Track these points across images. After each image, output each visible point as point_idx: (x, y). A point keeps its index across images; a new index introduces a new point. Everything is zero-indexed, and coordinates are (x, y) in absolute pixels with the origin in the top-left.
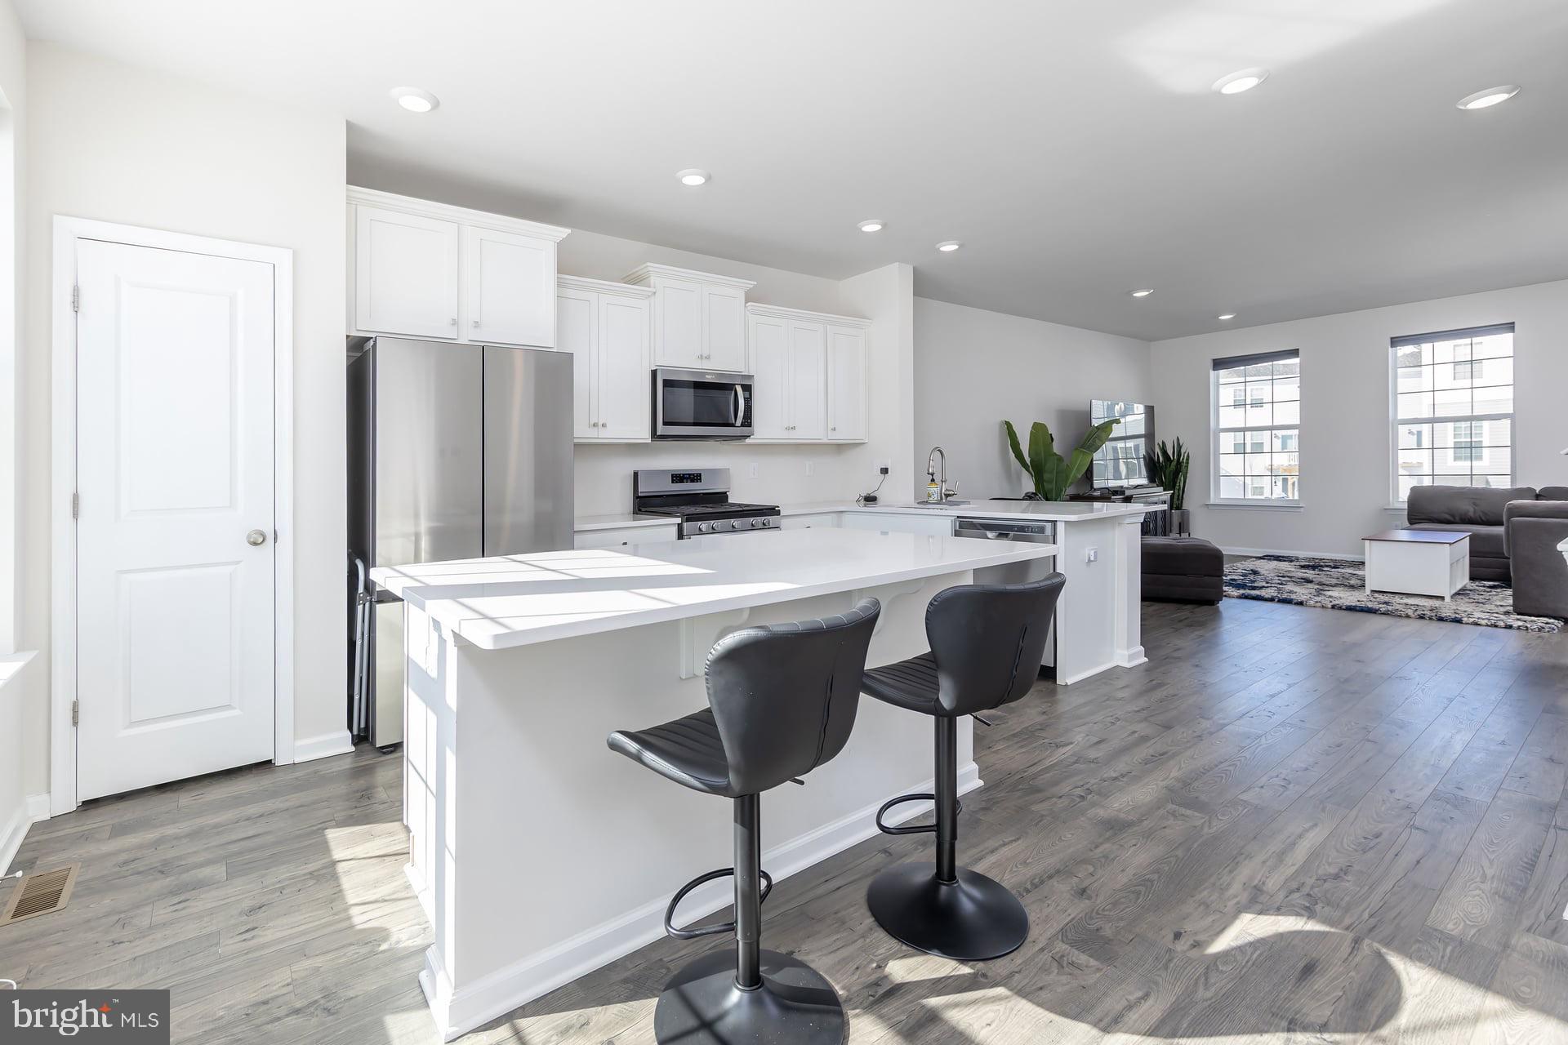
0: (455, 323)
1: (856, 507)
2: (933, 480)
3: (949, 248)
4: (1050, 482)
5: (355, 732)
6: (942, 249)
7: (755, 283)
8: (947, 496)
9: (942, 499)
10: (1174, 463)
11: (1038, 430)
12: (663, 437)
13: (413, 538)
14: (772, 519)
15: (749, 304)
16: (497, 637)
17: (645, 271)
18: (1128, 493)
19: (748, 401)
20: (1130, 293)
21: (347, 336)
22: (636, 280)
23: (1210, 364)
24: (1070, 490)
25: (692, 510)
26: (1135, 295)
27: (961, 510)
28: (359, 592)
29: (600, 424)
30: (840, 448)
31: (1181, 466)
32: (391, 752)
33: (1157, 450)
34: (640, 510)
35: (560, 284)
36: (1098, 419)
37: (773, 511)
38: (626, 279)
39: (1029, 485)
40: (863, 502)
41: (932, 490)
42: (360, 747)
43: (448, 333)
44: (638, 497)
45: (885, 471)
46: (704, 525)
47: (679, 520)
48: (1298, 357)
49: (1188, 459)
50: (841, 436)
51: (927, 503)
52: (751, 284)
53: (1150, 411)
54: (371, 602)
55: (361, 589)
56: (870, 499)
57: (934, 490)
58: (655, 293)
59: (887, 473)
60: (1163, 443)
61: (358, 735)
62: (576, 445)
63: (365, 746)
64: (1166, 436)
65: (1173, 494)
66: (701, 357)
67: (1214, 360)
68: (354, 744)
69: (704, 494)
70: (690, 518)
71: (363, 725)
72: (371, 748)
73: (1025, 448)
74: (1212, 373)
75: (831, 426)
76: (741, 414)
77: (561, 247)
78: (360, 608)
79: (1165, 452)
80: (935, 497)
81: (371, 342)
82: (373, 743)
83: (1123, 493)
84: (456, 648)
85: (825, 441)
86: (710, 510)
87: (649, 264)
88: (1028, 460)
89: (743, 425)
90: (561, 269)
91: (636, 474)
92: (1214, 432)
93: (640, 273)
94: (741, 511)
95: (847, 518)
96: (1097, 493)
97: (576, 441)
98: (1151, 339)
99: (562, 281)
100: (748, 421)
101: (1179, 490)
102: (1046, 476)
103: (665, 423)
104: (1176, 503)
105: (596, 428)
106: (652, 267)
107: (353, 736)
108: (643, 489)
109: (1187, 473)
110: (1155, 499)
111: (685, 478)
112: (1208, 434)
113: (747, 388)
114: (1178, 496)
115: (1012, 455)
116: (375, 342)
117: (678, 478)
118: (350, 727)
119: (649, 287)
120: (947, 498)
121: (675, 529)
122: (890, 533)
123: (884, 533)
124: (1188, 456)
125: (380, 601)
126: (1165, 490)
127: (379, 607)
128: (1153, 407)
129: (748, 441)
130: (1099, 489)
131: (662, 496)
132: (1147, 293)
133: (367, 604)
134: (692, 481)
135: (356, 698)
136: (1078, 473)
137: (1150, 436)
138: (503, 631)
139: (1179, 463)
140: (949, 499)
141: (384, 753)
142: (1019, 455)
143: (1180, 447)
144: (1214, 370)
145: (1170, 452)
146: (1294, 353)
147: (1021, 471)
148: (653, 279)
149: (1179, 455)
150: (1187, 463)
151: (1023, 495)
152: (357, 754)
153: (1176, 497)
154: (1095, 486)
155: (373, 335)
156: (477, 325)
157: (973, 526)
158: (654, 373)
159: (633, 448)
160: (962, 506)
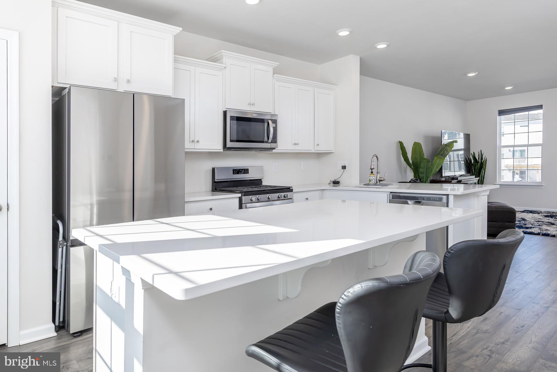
0: (116, 80)
1: (328, 187)
2: (372, 172)
3: (382, 46)
4: (423, 173)
5: (57, 324)
6: (378, 47)
7: (279, 64)
8: (380, 181)
9: (377, 182)
10: (479, 164)
11: (417, 146)
12: (230, 149)
13: (89, 207)
14: (289, 194)
15: (275, 75)
16: (187, 291)
17: (220, 55)
18: (459, 179)
19: (275, 129)
20: (465, 74)
21: (52, 86)
22: (215, 59)
23: (497, 113)
24: (431, 178)
25: (245, 189)
26: (468, 75)
27: (389, 188)
28: (60, 240)
29: (196, 140)
30: (319, 155)
31: (483, 165)
32: (79, 336)
33: (471, 157)
34: (216, 189)
35: (176, 61)
36: (446, 140)
37: (289, 189)
38: (211, 59)
39: (410, 175)
40: (332, 184)
41: (372, 178)
42: (60, 332)
43: (112, 86)
44: (215, 182)
45: (344, 167)
46: (254, 198)
47: (240, 195)
48: (542, 109)
50: (322, 148)
51: (368, 184)
52: (276, 64)
53: (467, 137)
54: (67, 246)
55: (61, 238)
56: (336, 183)
57: (373, 177)
58: (225, 67)
59: (345, 168)
60: (474, 153)
61: (59, 326)
62: (187, 153)
63: (63, 332)
64: (475, 150)
65: (479, 179)
66: (250, 104)
67: (499, 111)
68: (56, 331)
69: (250, 180)
70: (246, 194)
71: (61, 320)
72: (67, 333)
73: (409, 156)
74: (498, 117)
75: (316, 144)
76: (271, 136)
77: (176, 38)
78: (60, 250)
79: (475, 158)
80: (373, 182)
81: (67, 90)
82: (68, 331)
83: (457, 179)
84: (143, 290)
85: (313, 151)
86: (256, 189)
87: (223, 51)
88: (411, 161)
89: (272, 142)
90: (177, 52)
91: (213, 169)
92: (499, 148)
93: (217, 56)
94: (273, 190)
95: (327, 193)
96: (443, 179)
97: (186, 150)
98: (467, 99)
99: (177, 59)
100: (275, 140)
101: (482, 177)
102: (421, 170)
103: (231, 141)
105: (193, 143)
106: (224, 52)
107: (56, 326)
108: (218, 178)
109: (485, 168)
110: (471, 182)
111: (240, 172)
113: (275, 122)
114: (481, 180)
115: (403, 159)
116: (70, 90)
117: (237, 171)
118: (54, 321)
119: (223, 64)
120: (380, 182)
121: (237, 200)
122: (347, 201)
123: (344, 201)
124: (486, 160)
125: (73, 246)
126: (475, 178)
127: (72, 250)
128: (469, 135)
129: (274, 151)
130: (445, 177)
131: (227, 181)
132: (475, 74)
133: (65, 248)
134: (244, 173)
135: (58, 303)
136: (436, 169)
137: (467, 148)
138: (190, 286)
139: (482, 163)
140: (381, 182)
141: (75, 337)
142: (406, 159)
143: (482, 155)
144: (499, 116)
145: (477, 158)
146: (540, 107)
147: (406, 167)
148: (224, 60)
149: (482, 159)
150: (486, 163)
151: (410, 180)
152: (58, 338)
153: (480, 181)
154: (443, 175)
155: (68, 86)
156: (128, 81)
157: (400, 197)
158: (225, 113)
159: (212, 155)
160: (389, 186)
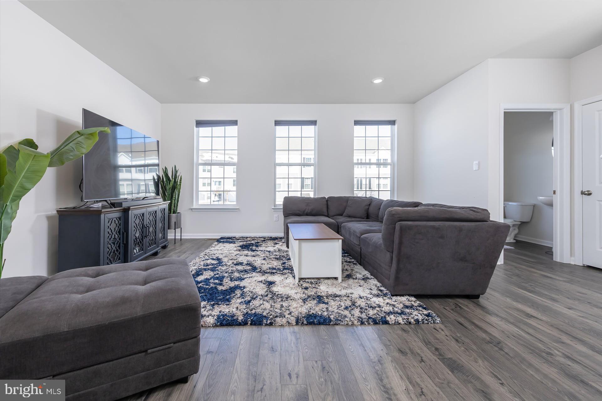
10: (172, 182)
23: (195, 123)
31: (177, 184)
33: (162, 174)
48: (237, 125)
49: (181, 180)
60: (166, 169)
64: (168, 164)
65: (171, 203)
79: (167, 175)
92: (196, 165)
101: (175, 200)
104: (172, 209)
109: (180, 189)
112: (192, 166)
114: (174, 204)
124: (181, 178)
139: (175, 182)
143: (176, 172)
145: (170, 175)
146: (235, 123)
149: (176, 177)
150: (180, 182)
